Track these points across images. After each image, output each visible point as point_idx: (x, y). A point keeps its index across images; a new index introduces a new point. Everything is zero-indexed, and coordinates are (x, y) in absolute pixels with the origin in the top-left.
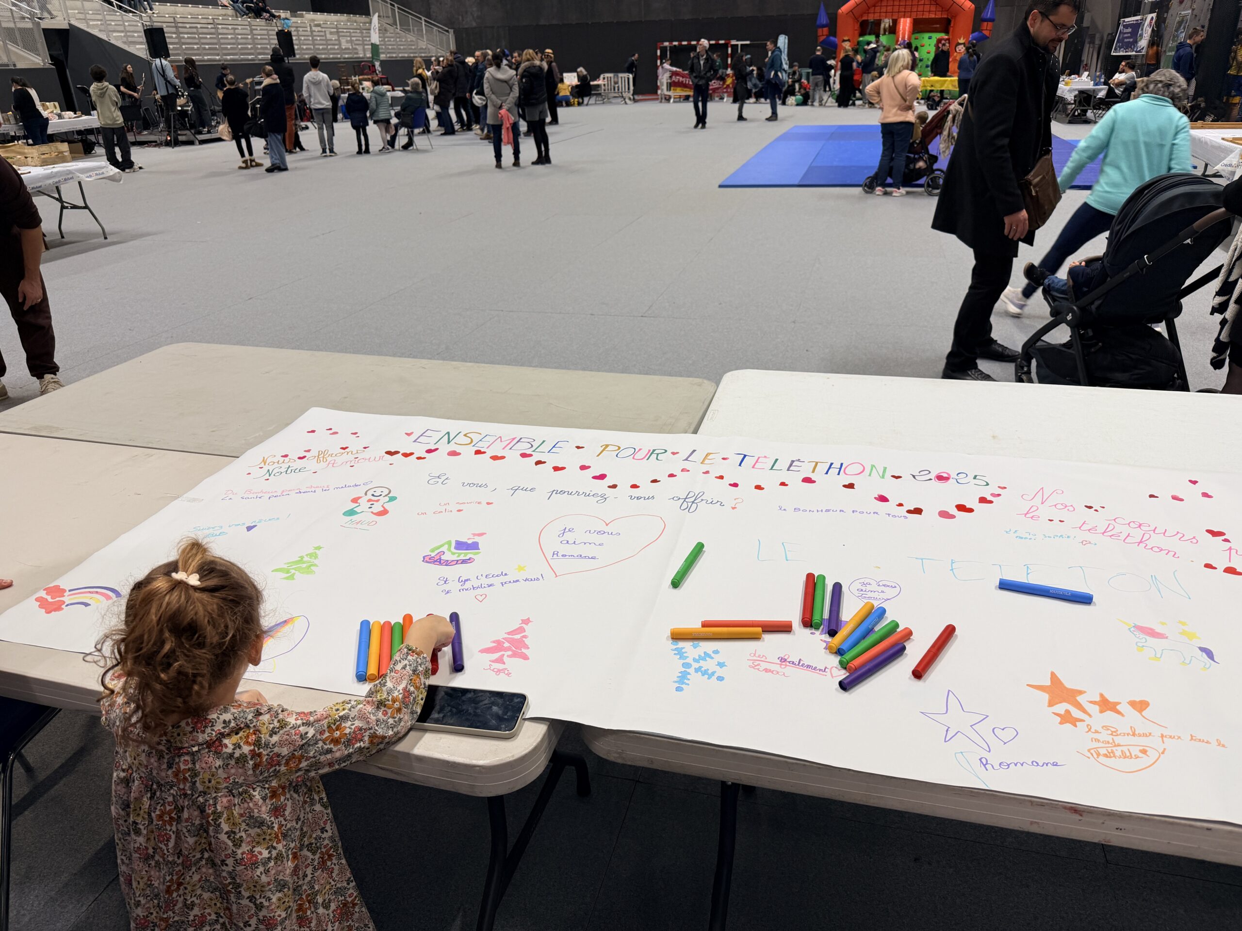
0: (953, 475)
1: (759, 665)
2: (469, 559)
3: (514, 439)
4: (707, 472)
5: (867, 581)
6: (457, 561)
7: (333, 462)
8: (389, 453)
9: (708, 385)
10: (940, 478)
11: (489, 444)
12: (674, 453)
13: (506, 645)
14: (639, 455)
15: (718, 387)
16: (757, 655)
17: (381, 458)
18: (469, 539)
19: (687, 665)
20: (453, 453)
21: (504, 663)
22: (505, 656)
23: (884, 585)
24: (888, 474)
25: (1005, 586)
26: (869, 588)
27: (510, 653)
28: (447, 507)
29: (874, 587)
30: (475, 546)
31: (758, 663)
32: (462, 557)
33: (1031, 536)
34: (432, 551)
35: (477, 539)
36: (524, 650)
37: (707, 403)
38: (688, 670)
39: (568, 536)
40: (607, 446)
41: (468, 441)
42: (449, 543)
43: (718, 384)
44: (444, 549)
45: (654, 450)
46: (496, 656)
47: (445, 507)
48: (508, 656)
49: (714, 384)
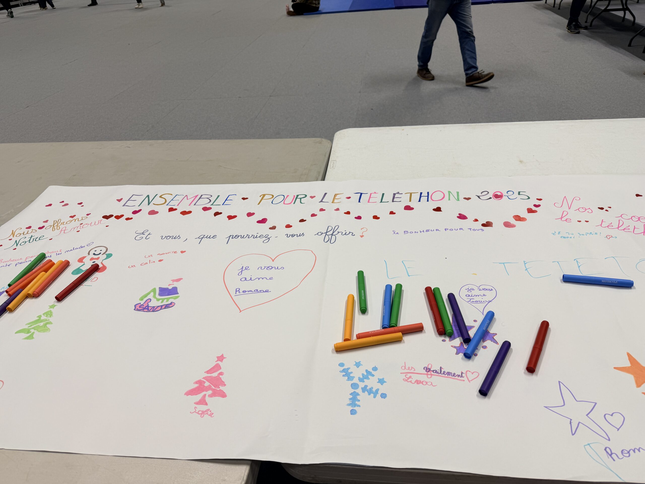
0: (505, 193)
1: (410, 377)
2: (171, 304)
3: (196, 196)
4: (338, 209)
5: (470, 287)
6: (162, 306)
7: (64, 229)
8: (106, 217)
9: (325, 142)
10: (497, 196)
11: (179, 202)
12: (312, 197)
13: (207, 384)
14: (288, 201)
15: (332, 143)
16: (407, 368)
17: (100, 222)
18: (169, 285)
19: (354, 386)
20: (152, 213)
21: (206, 404)
22: (207, 396)
23: (484, 289)
24: (461, 198)
25: (567, 279)
26: (473, 293)
27: (210, 392)
28: (151, 258)
29: (476, 292)
30: (174, 291)
31: (409, 375)
32: (165, 303)
33: (570, 236)
34: (141, 299)
35: (176, 284)
36: (221, 388)
37: (327, 156)
38: (357, 391)
39: (246, 274)
40: (264, 195)
41: (163, 201)
42: (154, 290)
43: (332, 140)
44: (151, 296)
45: (298, 196)
46: (198, 397)
47: (149, 258)
48: (210, 396)
49: (329, 141)
